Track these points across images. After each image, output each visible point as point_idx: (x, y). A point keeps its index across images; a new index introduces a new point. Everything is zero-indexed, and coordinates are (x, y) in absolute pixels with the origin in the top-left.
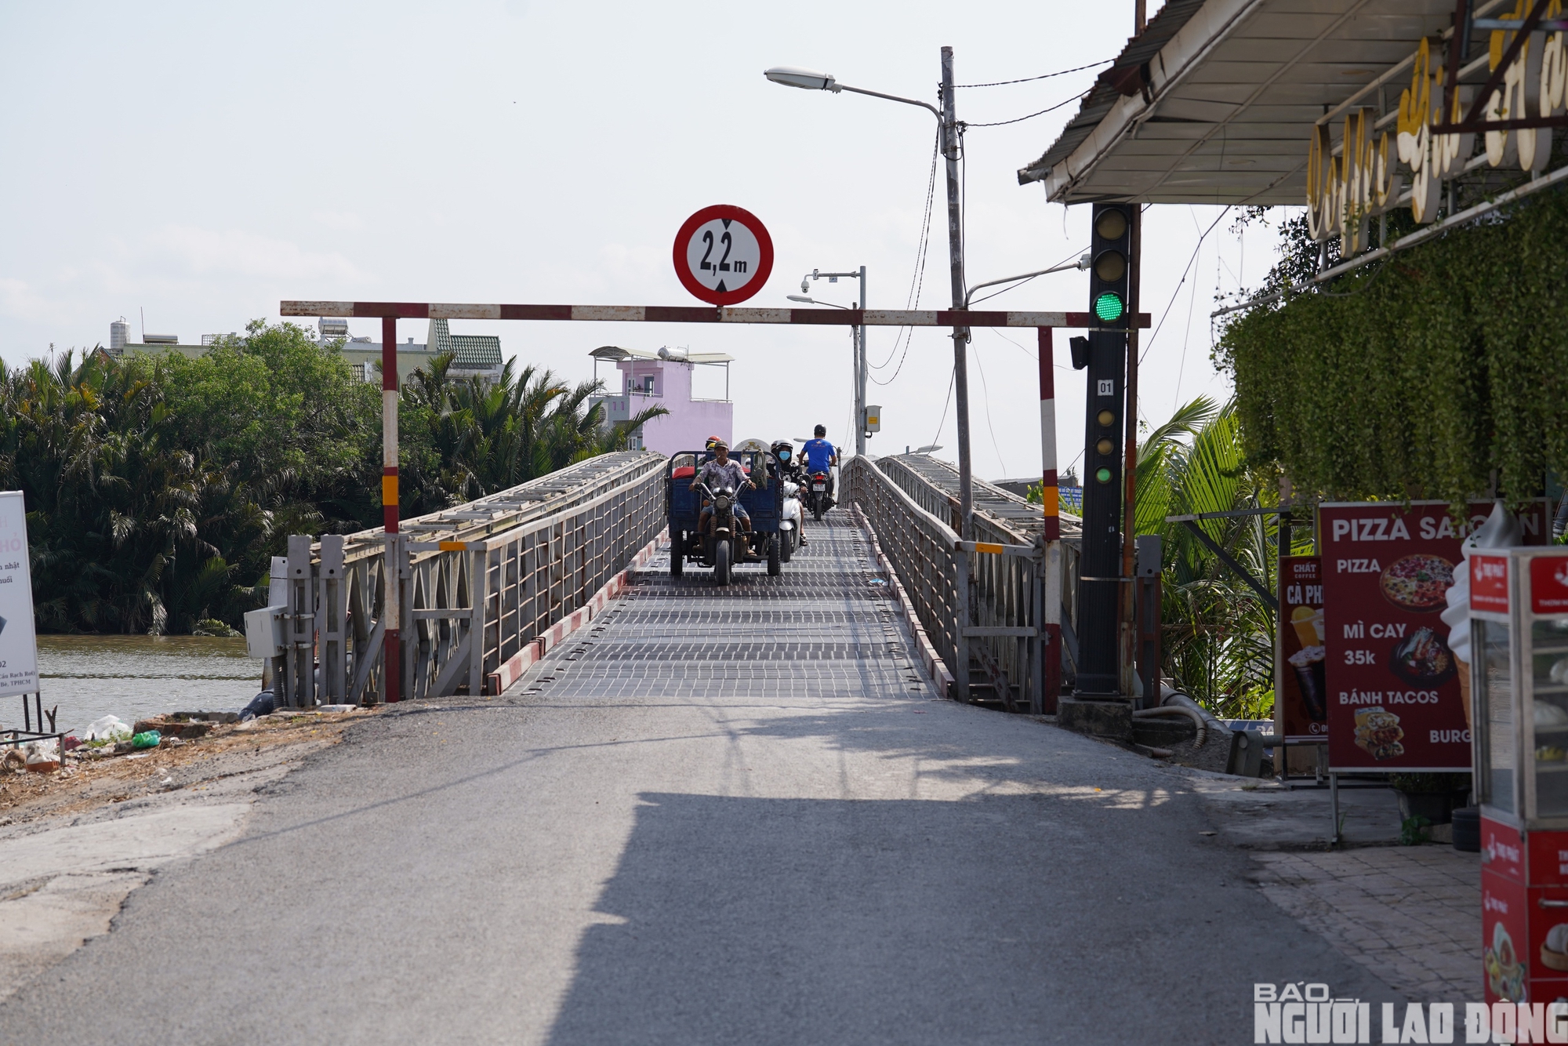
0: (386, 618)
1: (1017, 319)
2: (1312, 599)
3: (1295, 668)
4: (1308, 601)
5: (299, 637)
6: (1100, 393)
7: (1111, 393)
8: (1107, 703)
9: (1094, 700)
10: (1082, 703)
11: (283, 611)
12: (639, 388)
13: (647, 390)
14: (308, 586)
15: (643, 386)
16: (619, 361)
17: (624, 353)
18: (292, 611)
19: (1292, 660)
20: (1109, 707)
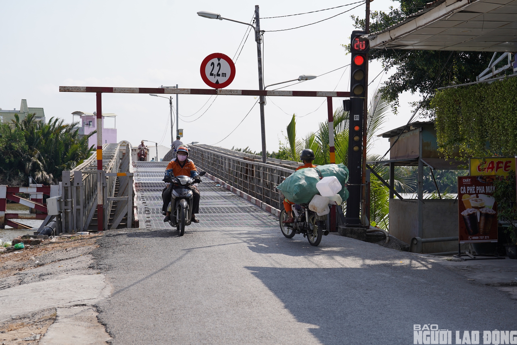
0: (98, 200)
1: (320, 94)
2: (469, 191)
3: (463, 216)
4: (468, 192)
5: (66, 207)
6: (355, 120)
7: (358, 120)
8: (357, 228)
9: (353, 227)
10: (349, 228)
11: (60, 198)
12: (87, 125)
13: (90, 125)
14: (69, 189)
15: (88, 124)
16: (81, 116)
17: (83, 113)
18: (63, 198)
19: (462, 213)
20: (358, 229)
